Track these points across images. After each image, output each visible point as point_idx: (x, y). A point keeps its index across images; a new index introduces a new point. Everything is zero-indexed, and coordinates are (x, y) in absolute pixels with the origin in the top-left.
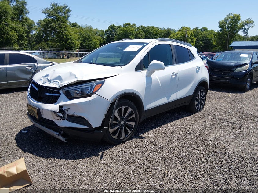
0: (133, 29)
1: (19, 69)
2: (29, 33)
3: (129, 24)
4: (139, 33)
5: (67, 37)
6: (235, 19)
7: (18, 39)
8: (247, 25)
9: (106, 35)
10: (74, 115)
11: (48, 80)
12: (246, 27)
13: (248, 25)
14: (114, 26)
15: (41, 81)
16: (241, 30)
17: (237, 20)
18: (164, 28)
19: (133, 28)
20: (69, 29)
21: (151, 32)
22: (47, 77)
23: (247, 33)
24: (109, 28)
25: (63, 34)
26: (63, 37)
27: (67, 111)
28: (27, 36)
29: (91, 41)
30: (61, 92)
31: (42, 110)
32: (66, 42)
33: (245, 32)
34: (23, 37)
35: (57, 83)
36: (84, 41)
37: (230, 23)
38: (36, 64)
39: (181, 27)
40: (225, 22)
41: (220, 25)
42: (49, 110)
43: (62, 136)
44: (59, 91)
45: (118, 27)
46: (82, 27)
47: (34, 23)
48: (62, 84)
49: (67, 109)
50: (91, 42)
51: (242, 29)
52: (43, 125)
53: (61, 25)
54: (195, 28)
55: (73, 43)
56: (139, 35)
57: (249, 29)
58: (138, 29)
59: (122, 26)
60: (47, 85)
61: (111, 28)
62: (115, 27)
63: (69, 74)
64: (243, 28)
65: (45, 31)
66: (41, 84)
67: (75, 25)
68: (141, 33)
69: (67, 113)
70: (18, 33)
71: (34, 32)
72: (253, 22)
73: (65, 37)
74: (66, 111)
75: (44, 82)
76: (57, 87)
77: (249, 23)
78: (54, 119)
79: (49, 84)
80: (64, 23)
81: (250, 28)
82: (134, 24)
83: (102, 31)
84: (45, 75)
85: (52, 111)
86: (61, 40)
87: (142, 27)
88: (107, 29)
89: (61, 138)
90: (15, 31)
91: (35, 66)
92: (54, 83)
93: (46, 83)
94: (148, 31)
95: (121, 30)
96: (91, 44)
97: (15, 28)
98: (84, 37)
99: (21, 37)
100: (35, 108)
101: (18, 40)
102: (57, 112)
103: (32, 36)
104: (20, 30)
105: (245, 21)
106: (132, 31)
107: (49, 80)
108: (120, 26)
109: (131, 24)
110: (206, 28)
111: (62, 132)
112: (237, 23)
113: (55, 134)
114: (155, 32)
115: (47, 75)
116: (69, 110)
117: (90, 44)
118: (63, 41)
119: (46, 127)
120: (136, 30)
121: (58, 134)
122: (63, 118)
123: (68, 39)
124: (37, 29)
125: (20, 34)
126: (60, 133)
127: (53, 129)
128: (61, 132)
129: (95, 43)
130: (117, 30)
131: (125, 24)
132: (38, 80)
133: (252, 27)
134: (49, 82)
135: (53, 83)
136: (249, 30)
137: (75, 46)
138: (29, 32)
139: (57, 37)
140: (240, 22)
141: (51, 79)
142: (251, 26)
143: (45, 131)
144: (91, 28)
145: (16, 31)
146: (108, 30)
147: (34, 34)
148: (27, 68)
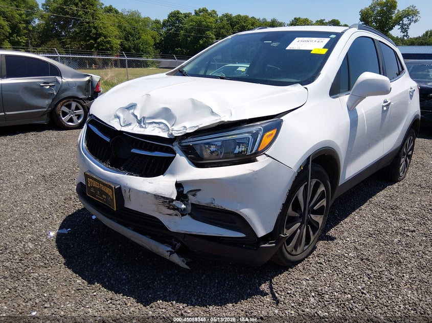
0: (212, 20)
1: (27, 88)
2: (28, 22)
3: (204, 10)
4: (223, 28)
5: (97, 31)
6: (387, 6)
7: (9, 33)
8: (408, 18)
9: (164, 30)
10: (212, 205)
11: (136, 117)
12: (405, 21)
13: (410, 18)
14: (178, 13)
15: (118, 120)
16: (397, 27)
17: (391, 8)
18: (265, 19)
19: (212, 18)
20: (100, 16)
21: (243, 25)
22: (132, 111)
23: (406, 31)
24: (169, 17)
25: (91, 24)
26: (91, 32)
27: (194, 195)
28: (26, 28)
29: (139, 38)
30: (176, 147)
31: (127, 191)
32: (95, 39)
33: (404, 29)
34: (19, 30)
35: (161, 125)
36: (127, 39)
37: (379, 14)
38: (59, 78)
39: (295, 19)
40: (370, 12)
41: (362, 16)
42: (147, 193)
43: (180, 253)
44: (171, 146)
45: (186, 16)
46: (122, 14)
47: (37, 5)
48: (178, 130)
49: (194, 192)
50: (138, 41)
51: (399, 25)
52: (126, 226)
53: (87, 8)
54: (319, 20)
55: (109, 42)
56: (222, 30)
57: (410, 24)
58: (221, 19)
59: (193, 14)
60: (135, 129)
61: (173, 17)
62: (180, 15)
63: (190, 105)
64: (401, 22)
65: (57, 20)
66: (118, 128)
67: (110, 10)
68: (226, 27)
69: (192, 199)
70: (10, 22)
71: (37, 22)
72: (418, 13)
73: (94, 31)
74: (190, 196)
75: (124, 123)
76: (165, 135)
77: (411, 14)
78: (160, 213)
79: (141, 127)
80: (93, 5)
81: (412, 23)
82: (214, 11)
83: (157, 22)
84: (126, 104)
85: (156, 196)
86: (87, 36)
87: (227, 17)
88: (166, 18)
89: (176, 258)
90: (3, 17)
91: (57, 82)
92: (155, 125)
93: (130, 124)
94: (238, 23)
95: (192, 21)
96: (140, 45)
97: (4, 13)
98: (126, 31)
99: (15, 29)
100: (110, 187)
101: (11, 35)
102: (173, 200)
103: (34, 28)
104: (13, 16)
105: (405, 11)
106: (211, 23)
107: (139, 119)
108: (190, 13)
109: (209, 11)
110: (337, 20)
111: (178, 245)
112: (391, 14)
113: (163, 250)
114: (250, 25)
115: (132, 106)
116: (198, 193)
117: (138, 44)
118: (92, 38)
119: (135, 230)
120: (217, 20)
121: (170, 249)
122: (183, 213)
123: (100, 35)
124: (42, 17)
125: (13, 24)
126: (173, 247)
127: (155, 238)
128: (176, 244)
129: (146, 43)
130: (183, 21)
131: (197, 9)
132: (110, 117)
133: (416, 21)
134: (139, 122)
135: (150, 126)
136: (410, 27)
137: (112, 47)
138: (29, 20)
139: (81, 32)
140: (396, 11)
141: (145, 115)
142: (414, 19)
143: (132, 239)
144: (139, 16)
145: (6, 18)
146: (168, 21)
147: (39, 25)
148: (43, 86)
